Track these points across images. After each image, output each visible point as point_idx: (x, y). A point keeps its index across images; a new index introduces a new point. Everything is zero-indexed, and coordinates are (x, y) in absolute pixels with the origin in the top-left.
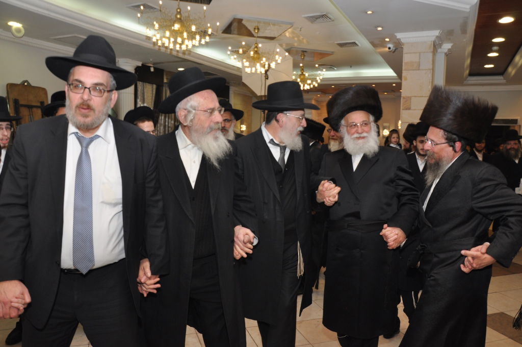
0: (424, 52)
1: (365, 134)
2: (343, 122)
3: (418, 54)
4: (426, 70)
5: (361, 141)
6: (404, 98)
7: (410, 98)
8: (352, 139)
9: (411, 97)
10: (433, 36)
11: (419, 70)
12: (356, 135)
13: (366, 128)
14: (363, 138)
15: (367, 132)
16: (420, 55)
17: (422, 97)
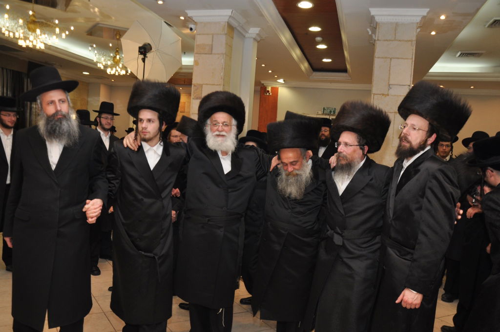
0: (218, 34)
1: (224, 133)
2: (209, 122)
3: (211, 36)
4: (218, 54)
5: (220, 139)
6: (195, 86)
7: (201, 86)
8: (213, 136)
9: (202, 84)
10: (226, 16)
11: (211, 54)
12: (217, 133)
13: (226, 128)
14: (223, 136)
15: (226, 132)
16: (213, 37)
17: (215, 85)
